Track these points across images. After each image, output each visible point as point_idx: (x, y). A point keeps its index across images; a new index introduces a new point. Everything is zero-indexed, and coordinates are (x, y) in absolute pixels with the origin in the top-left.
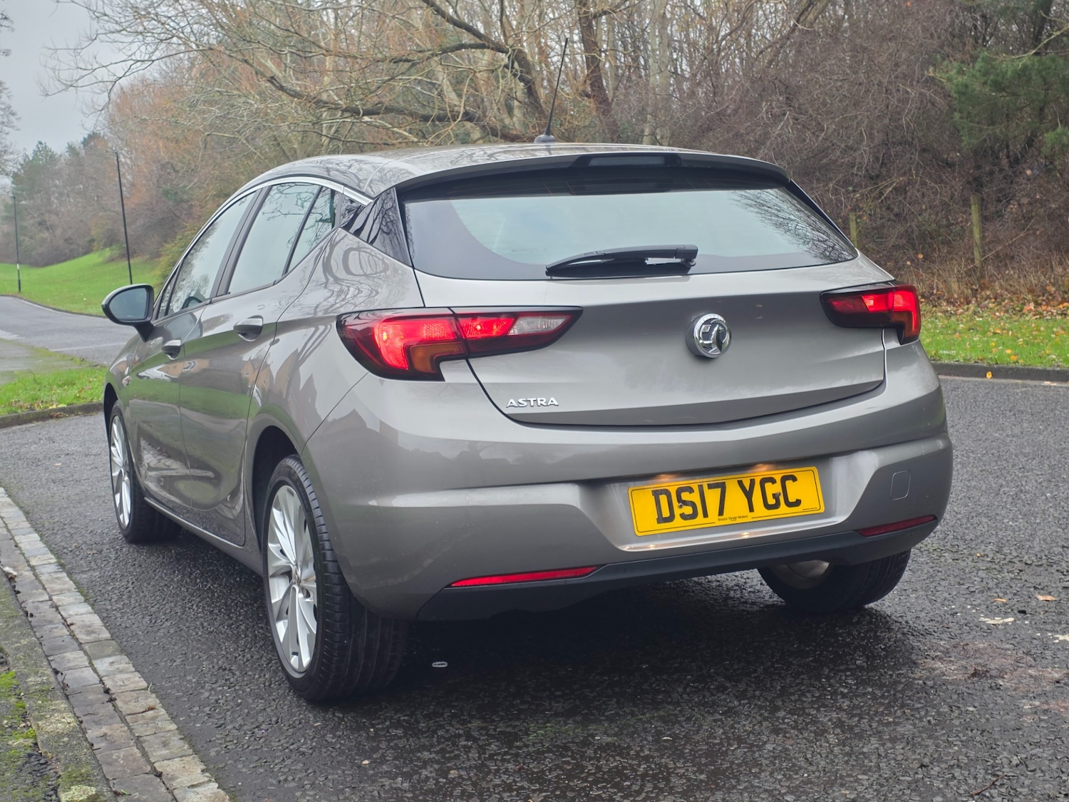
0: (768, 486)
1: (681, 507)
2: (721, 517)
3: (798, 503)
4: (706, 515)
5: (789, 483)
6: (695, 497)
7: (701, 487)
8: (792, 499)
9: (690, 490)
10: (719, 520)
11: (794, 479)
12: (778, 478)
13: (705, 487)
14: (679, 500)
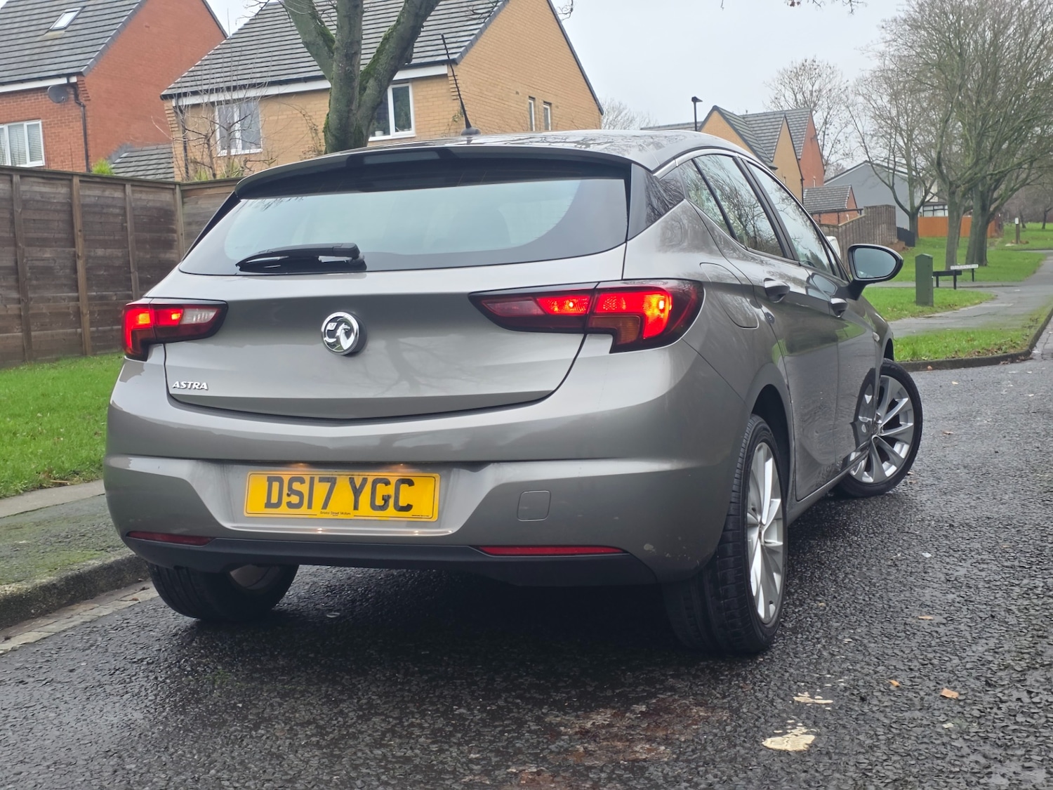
0: (380, 487)
1: (288, 495)
2: (323, 511)
3: (408, 508)
4: (310, 506)
5: (404, 487)
6: (304, 488)
7: (312, 480)
8: (402, 503)
9: (302, 481)
10: (321, 513)
11: (410, 483)
12: (393, 481)
13: (316, 480)
14: (290, 488)
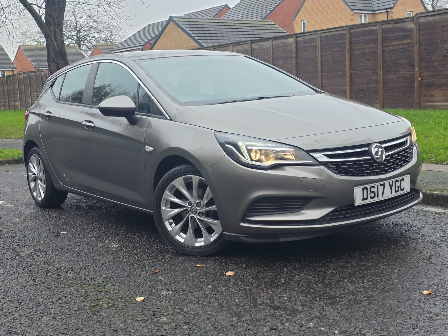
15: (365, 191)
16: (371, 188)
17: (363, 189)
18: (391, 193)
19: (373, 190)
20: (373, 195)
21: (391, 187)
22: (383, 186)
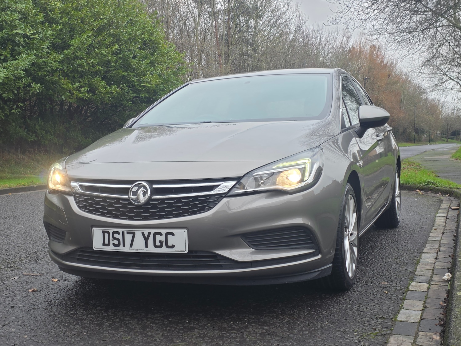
15: (106, 235)
16: (114, 233)
17: (104, 232)
18: (147, 246)
19: (116, 236)
20: (116, 242)
21: (146, 239)
22: (132, 235)
